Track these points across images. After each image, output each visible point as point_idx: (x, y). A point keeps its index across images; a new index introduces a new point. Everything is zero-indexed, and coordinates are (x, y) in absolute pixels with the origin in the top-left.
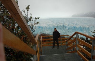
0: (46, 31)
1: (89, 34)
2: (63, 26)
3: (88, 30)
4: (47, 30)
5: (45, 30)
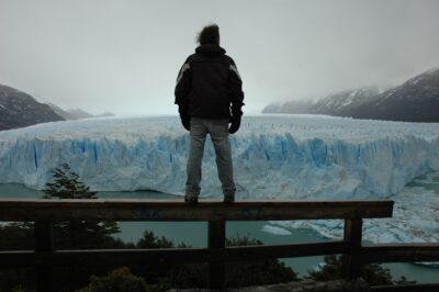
0: (119, 170)
1: (364, 181)
3: (357, 161)
4: (127, 165)
5: (115, 162)
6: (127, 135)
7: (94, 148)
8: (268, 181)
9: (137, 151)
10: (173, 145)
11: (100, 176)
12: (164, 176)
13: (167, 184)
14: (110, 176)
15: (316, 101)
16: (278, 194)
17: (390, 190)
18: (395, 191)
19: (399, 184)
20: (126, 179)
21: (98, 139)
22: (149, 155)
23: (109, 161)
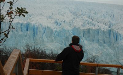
0: (48, 44)
2: (110, 32)
4: (53, 41)
9: (59, 34)
21: (38, 25)
23: (42, 38)
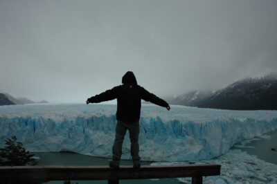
0: (50, 138)
1: (205, 145)
3: (201, 134)
4: (55, 135)
5: (47, 133)
6: (56, 115)
7: (34, 123)
8: (146, 146)
9: (62, 126)
10: (86, 123)
11: (37, 142)
12: (79, 142)
13: (81, 148)
14: (43, 142)
15: (175, 97)
16: (152, 155)
17: (221, 152)
18: (224, 152)
19: (226, 148)
20: (54, 144)
21: (37, 118)
22: (70, 129)
23: (43, 132)
